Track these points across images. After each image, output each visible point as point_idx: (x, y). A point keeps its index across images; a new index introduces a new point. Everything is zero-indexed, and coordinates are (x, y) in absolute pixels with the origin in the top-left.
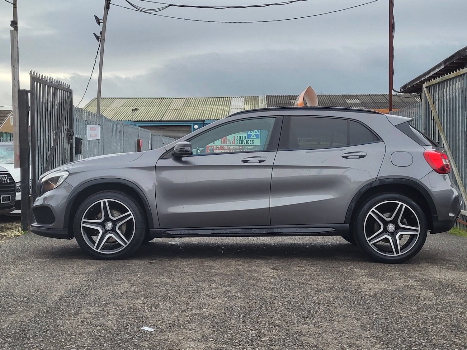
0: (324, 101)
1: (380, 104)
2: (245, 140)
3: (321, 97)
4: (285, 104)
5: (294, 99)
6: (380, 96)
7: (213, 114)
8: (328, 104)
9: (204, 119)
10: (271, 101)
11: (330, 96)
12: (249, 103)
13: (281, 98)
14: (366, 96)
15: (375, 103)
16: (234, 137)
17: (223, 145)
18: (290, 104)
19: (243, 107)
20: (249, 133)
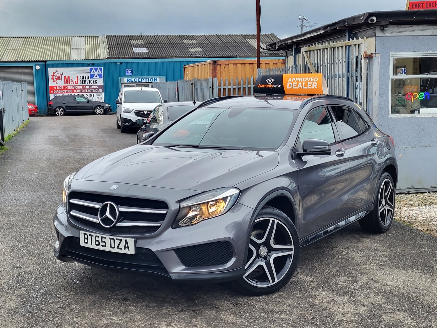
0: (162, 41)
1: (216, 44)
2: (88, 80)
3: (159, 37)
4: (125, 44)
5: (134, 39)
6: (214, 36)
7: (55, 55)
8: (167, 44)
9: (46, 60)
10: (111, 41)
11: (168, 36)
12: (89, 43)
13: (121, 38)
14: (201, 36)
15: (211, 43)
16: (77, 77)
17: (66, 85)
18: (130, 44)
19: (84, 47)
20: (92, 73)
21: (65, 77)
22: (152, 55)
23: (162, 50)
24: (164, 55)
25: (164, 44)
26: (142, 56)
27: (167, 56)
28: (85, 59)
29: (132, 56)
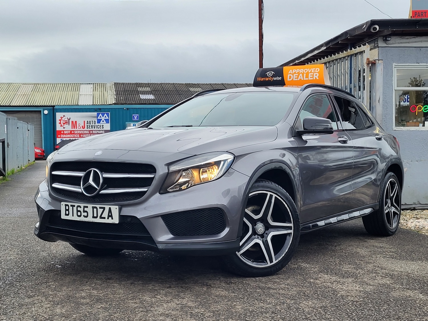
0: (169, 89)
2: (94, 125)
4: (132, 91)
5: (141, 86)
6: (219, 84)
7: (63, 100)
8: (173, 92)
9: (54, 104)
10: (119, 88)
11: (175, 84)
12: (97, 90)
13: (128, 86)
14: (207, 85)
16: (84, 121)
17: (73, 129)
18: (137, 91)
19: (92, 93)
20: (99, 118)
21: (72, 122)
22: (158, 101)
23: (168, 97)
24: (171, 101)
25: (170, 91)
26: (149, 102)
27: (173, 102)
28: (92, 104)
29: (138, 102)
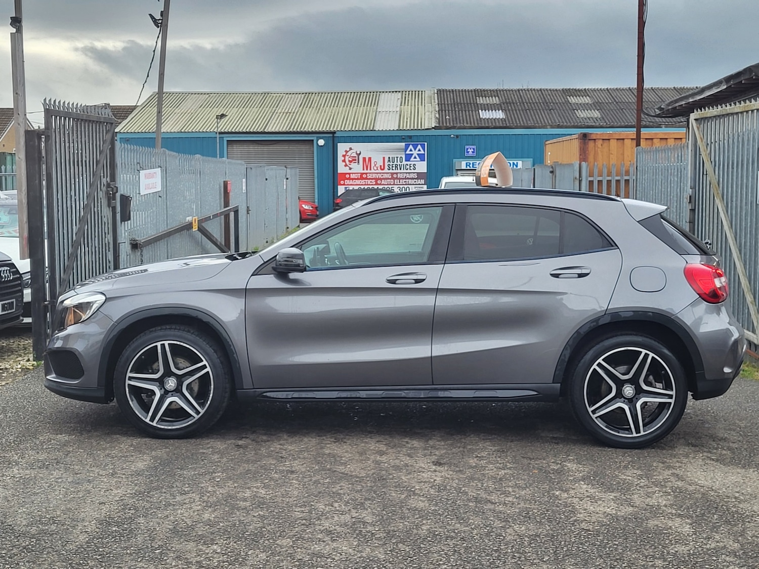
0: (532, 99)
1: (625, 105)
2: (401, 164)
3: (527, 92)
4: (468, 104)
5: (483, 95)
6: (624, 90)
7: (350, 121)
8: (539, 105)
9: (335, 129)
10: (444, 99)
11: (543, 91)
12: (408, 103)
13: (461, 94)
14: (602, 91)
15: (617, 103)
16: (384, 158)
17: (365, 171)
18: (476, 104)
19: (398, 109)
20: (408, 152)
21: (364, 159)
22: (511, 122)
23: (529, 114)
24: (532, 122)
25: (534, 103)
26: (494, 124)
27: (537, 125)
28: (397, 128)
29: (476, 125)
